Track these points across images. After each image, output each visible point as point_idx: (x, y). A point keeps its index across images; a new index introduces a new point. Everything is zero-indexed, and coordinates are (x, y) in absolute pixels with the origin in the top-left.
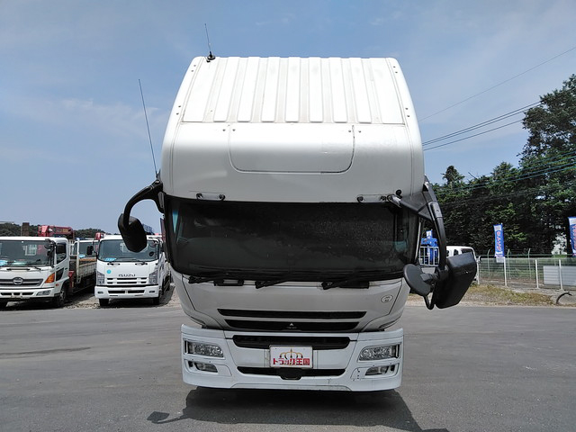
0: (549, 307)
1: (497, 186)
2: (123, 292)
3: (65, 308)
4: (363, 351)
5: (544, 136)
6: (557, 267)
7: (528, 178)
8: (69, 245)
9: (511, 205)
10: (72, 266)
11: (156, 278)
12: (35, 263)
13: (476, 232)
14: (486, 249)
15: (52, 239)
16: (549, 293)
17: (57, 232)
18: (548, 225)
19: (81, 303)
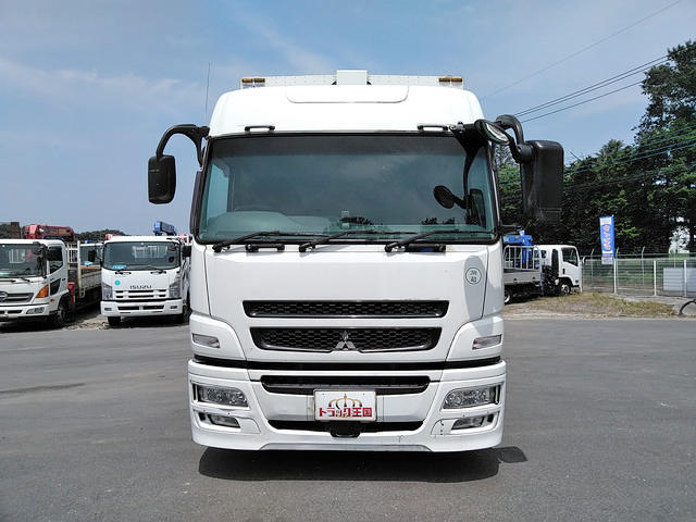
0: (670, 318)
1: (606, 169)
2: (137, 308)
3: (64, 330)
4: (449, 396)
5: (668, 103)
6: (680, 270)
7: (645, 158)
8: (66, 250)
9: (623, 192)
10: (72, 276)
11: (178, 290)
12: (23, 273)
13: (577, 227)
14: (591, 247)
15: (42, 241)
16: (669, 301)
17: (50, 232)
18: (667, 217)
19: (86, 322)
